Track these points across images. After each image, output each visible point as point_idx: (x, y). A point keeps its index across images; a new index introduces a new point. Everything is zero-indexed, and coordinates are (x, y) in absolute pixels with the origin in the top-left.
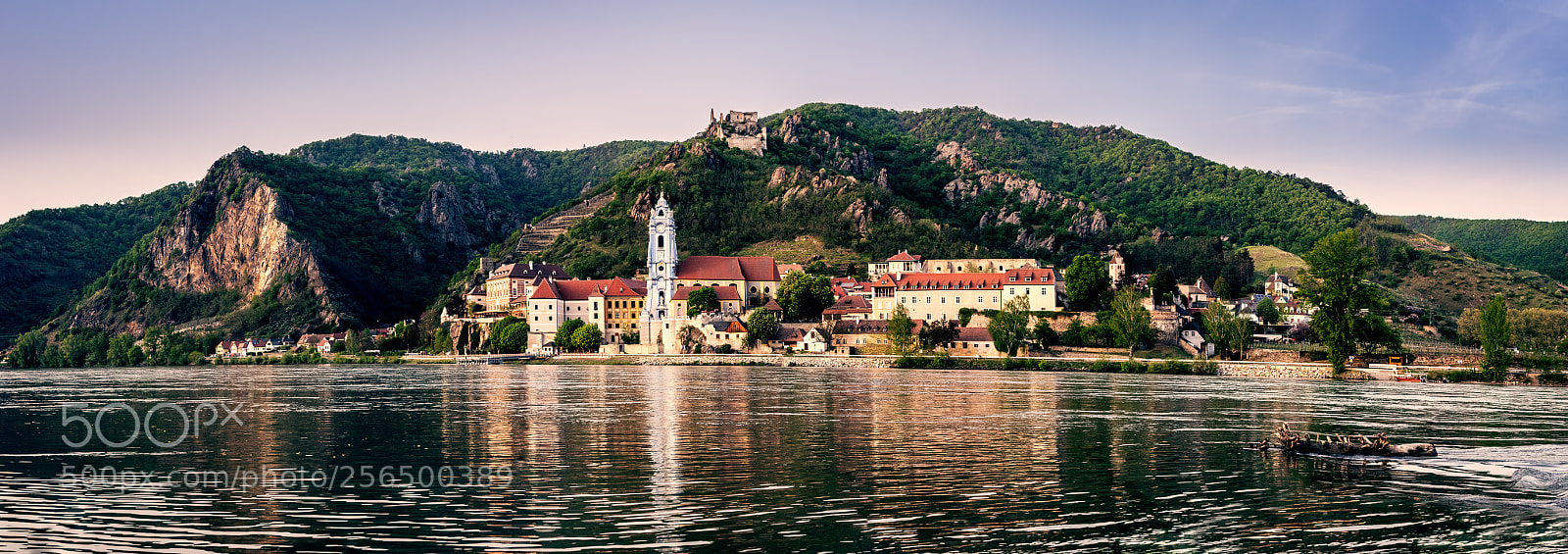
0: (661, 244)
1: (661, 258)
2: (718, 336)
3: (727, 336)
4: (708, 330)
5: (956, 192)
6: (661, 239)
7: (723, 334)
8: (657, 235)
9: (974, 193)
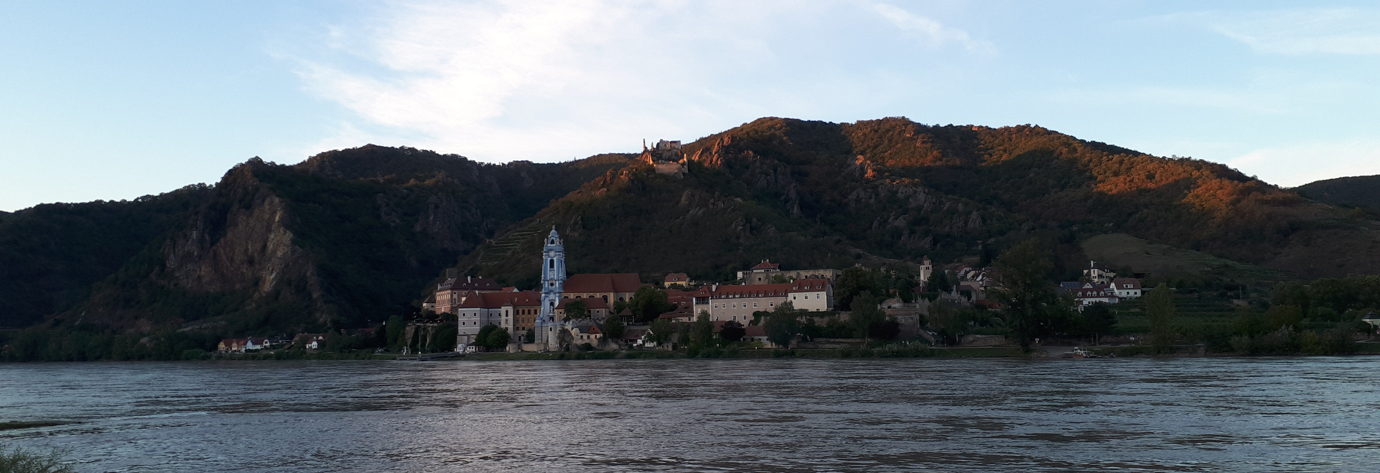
0: (552, 265)
1: (552, 277)
2: (582, 337)
3: (588, 337)
4: (575, 332)
5: (858, 200)
6: (552, 262)
7: (585, 336)
8: (549, 259)
9: (872, 201)
